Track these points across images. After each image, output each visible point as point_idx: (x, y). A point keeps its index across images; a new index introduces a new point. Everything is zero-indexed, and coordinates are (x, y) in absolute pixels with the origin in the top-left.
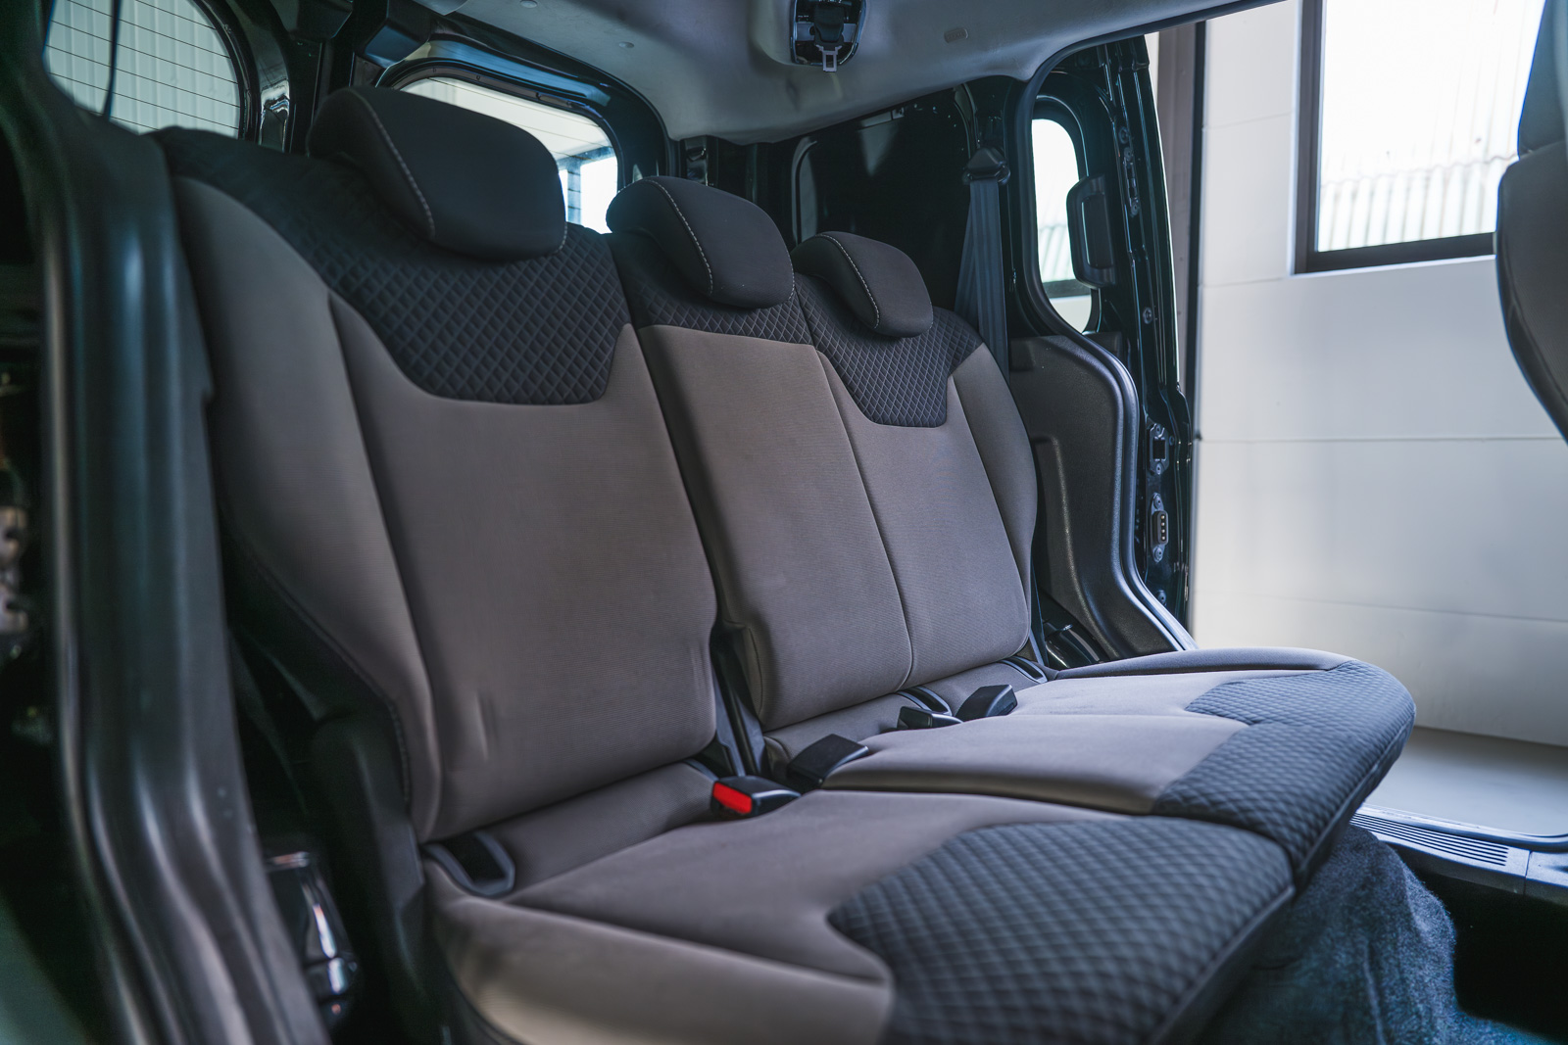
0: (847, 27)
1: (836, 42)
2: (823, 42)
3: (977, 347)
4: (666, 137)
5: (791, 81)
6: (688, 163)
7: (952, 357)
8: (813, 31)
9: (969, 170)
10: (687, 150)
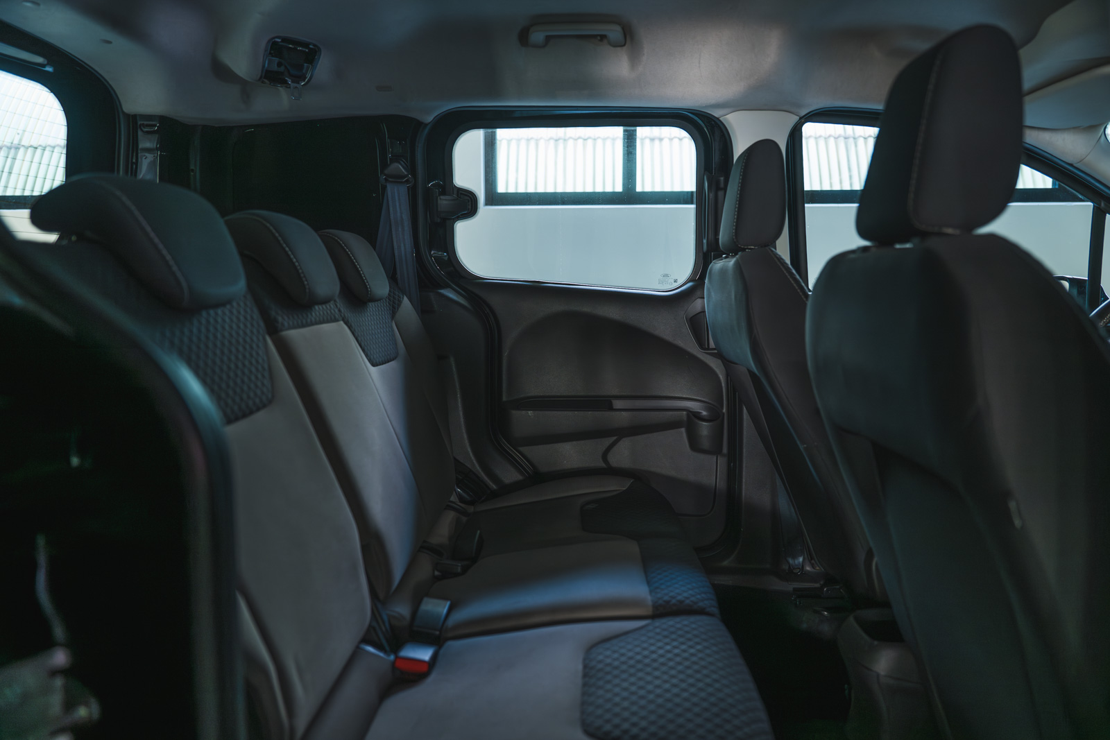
0: (307, 66)
1: (301, 77)
2: (291, 76)
3: (403, 298)
4: (120, 110)
5: (246, 89)
6: (140, 133)
7: (391, 308)
8: (279, 65)
9: (385, 175)
10: (139, 123)
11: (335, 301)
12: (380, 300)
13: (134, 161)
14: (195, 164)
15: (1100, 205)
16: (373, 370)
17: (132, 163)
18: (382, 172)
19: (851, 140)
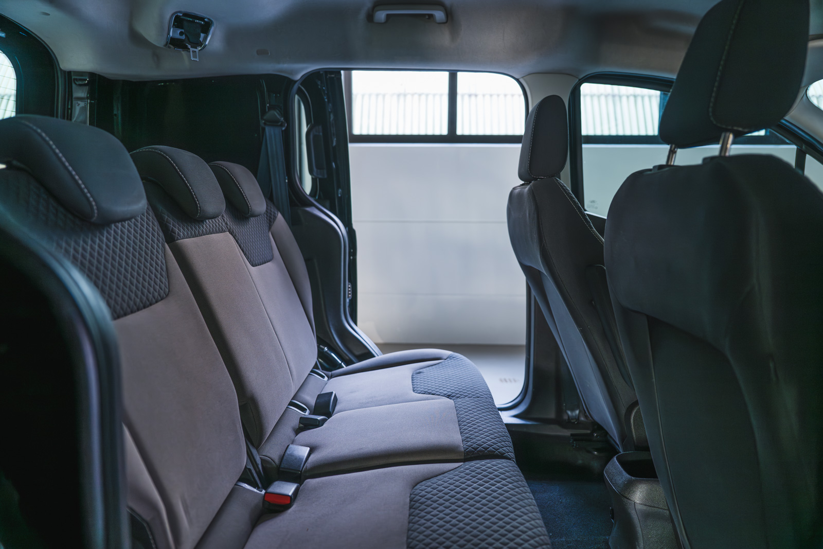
0: (202, 35)
1: (198, 44)
2: (190, 43)
3: (278, 214)
4: (58, 67)
5: (156, 53)
6: (74, 85)
7: (268, 221)
8: (181, 34)
9: (264, 120)
10: (73, 77)
11: (223, 216)
12: (259, 215)
13: (70, 107)
14: (117, 111)
15: (802, 147)
16: (252, 269)
17: (68, 109)
18: (262, 119)
19: (617, 99)
